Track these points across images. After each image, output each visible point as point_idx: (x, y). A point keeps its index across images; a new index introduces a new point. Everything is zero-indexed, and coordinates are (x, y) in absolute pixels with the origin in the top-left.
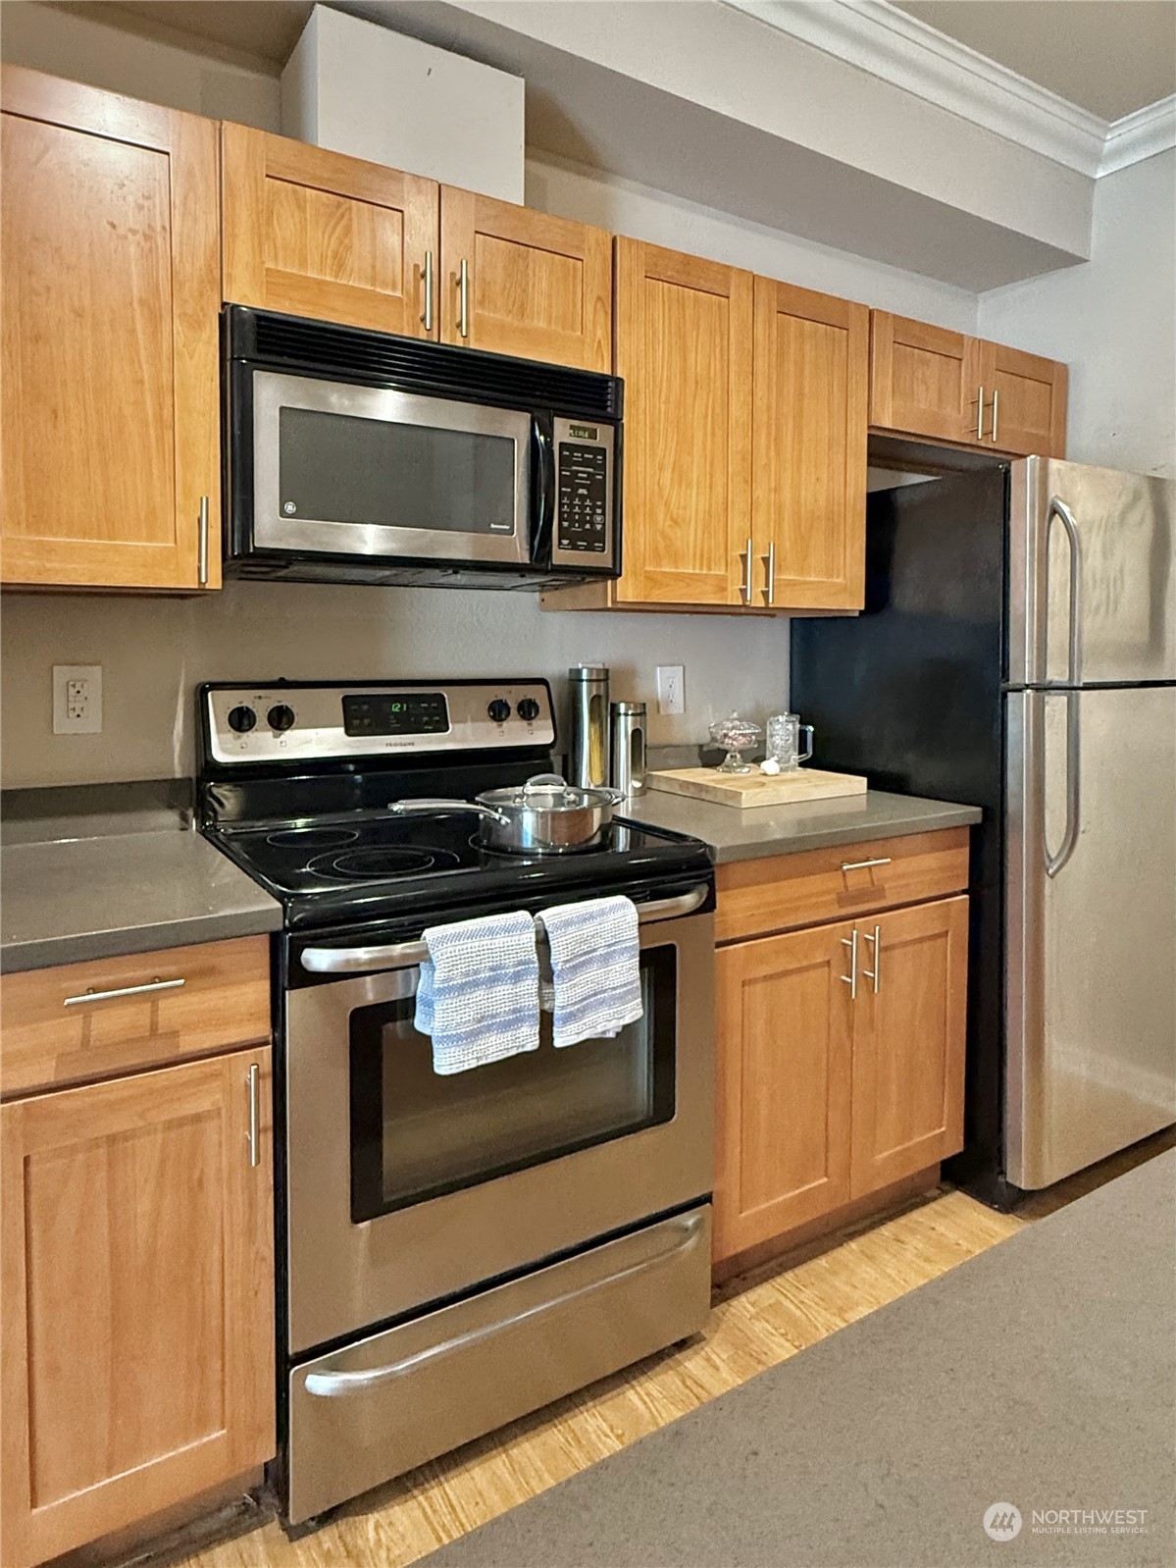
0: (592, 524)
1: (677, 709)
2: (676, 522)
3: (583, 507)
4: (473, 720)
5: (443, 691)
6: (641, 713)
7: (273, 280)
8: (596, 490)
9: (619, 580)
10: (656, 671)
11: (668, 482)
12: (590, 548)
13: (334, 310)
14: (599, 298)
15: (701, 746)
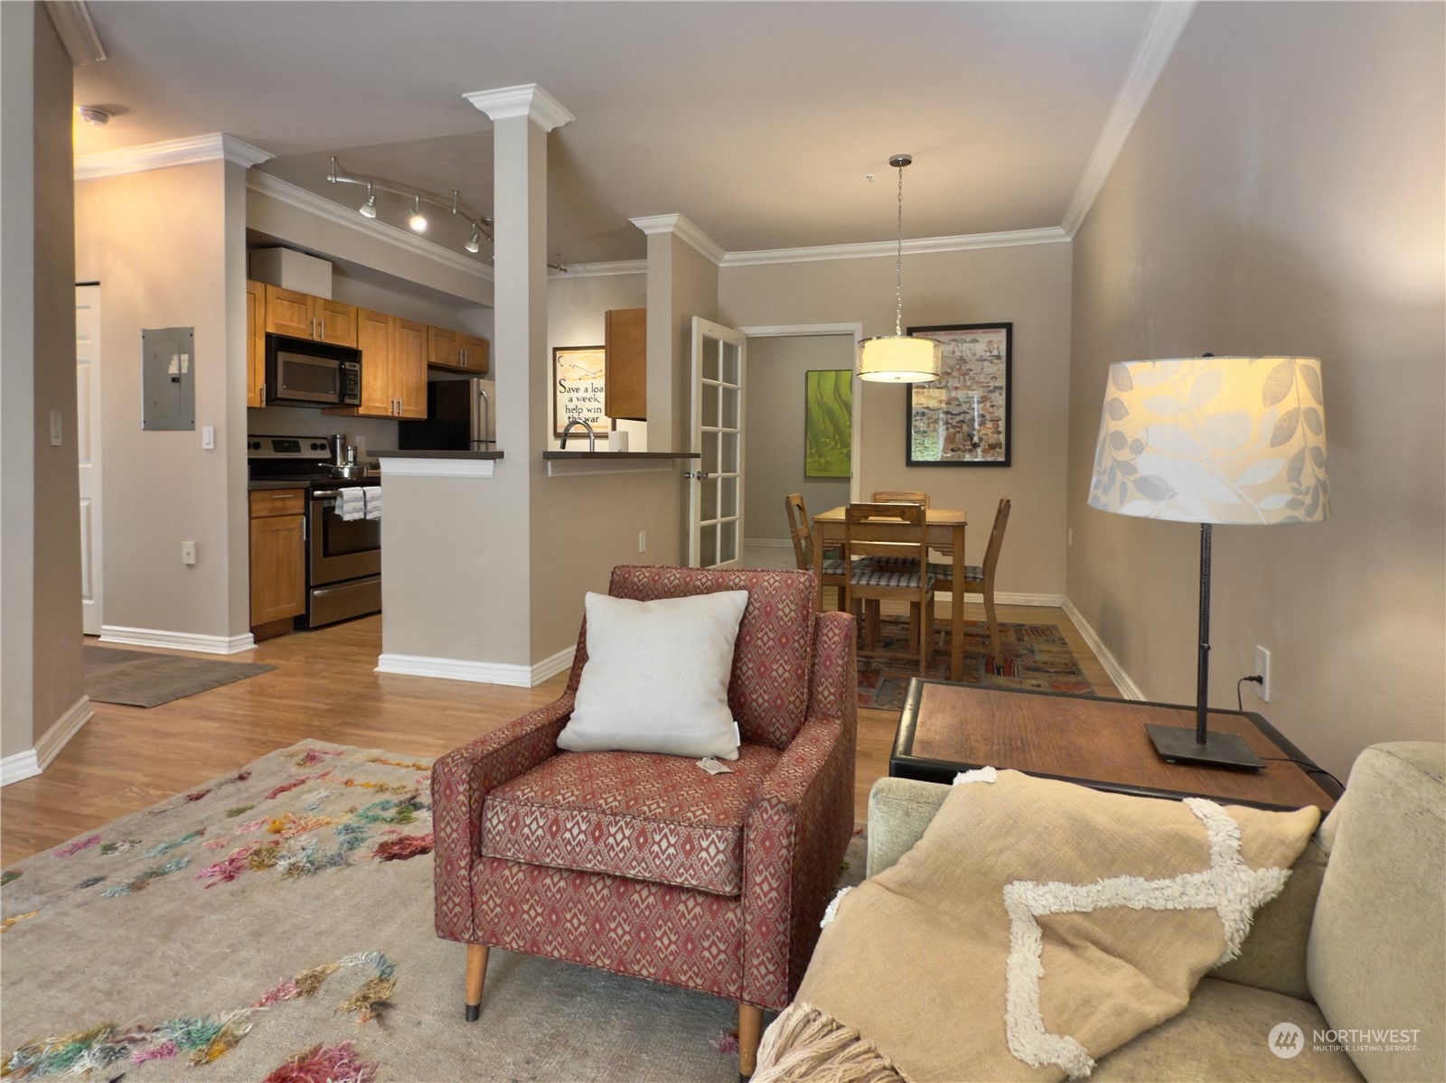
0: (354, 392)
2: (374, 391)
3: (352, 387)
4: (307, 449)
5: (298, 439)
6: (355, 449)
7: (278, 326)
8: (356, 383)
9: (358, 409)
11: (372, 379)
12: (354, 398)
13: (290, 332)
14: (353, 326)
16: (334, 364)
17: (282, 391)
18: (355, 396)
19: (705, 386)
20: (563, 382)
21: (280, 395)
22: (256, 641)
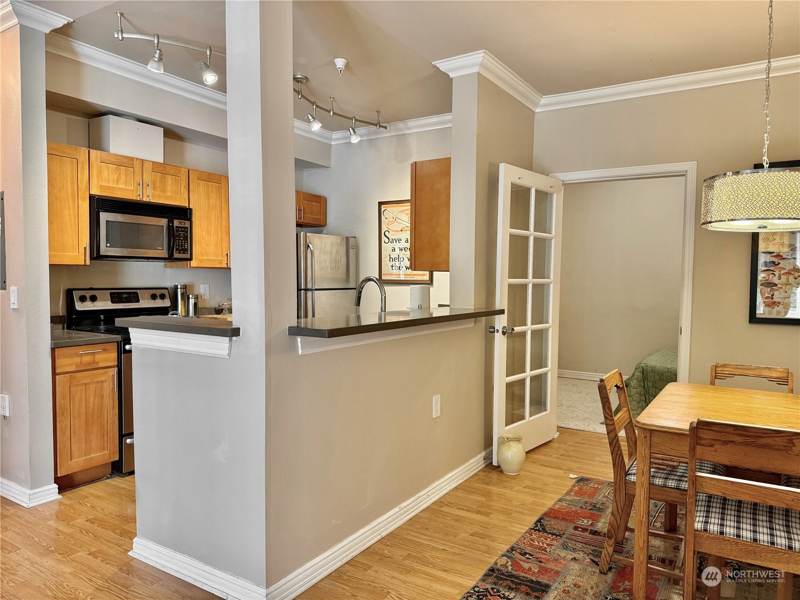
0: (185, 247)
1: (207, 297)
2: (207, 245)
3: (182, 243)
4: (147, 299)
5: (138, 291)
6: (196, 297)
7: (102, 188)
8: (186, 238)
9: (192, 262)
10: (200, 287)
11: (205, 235)
12: (184, 253)
13: (116, 194)
14: (185, 186)
15: (215, 308)
16: (164, 222)
17: (105, 250)
18: (185, 251)
19: (512, 236)
20: (387, 233)
21: (102, 253)
22: (61, 490)
